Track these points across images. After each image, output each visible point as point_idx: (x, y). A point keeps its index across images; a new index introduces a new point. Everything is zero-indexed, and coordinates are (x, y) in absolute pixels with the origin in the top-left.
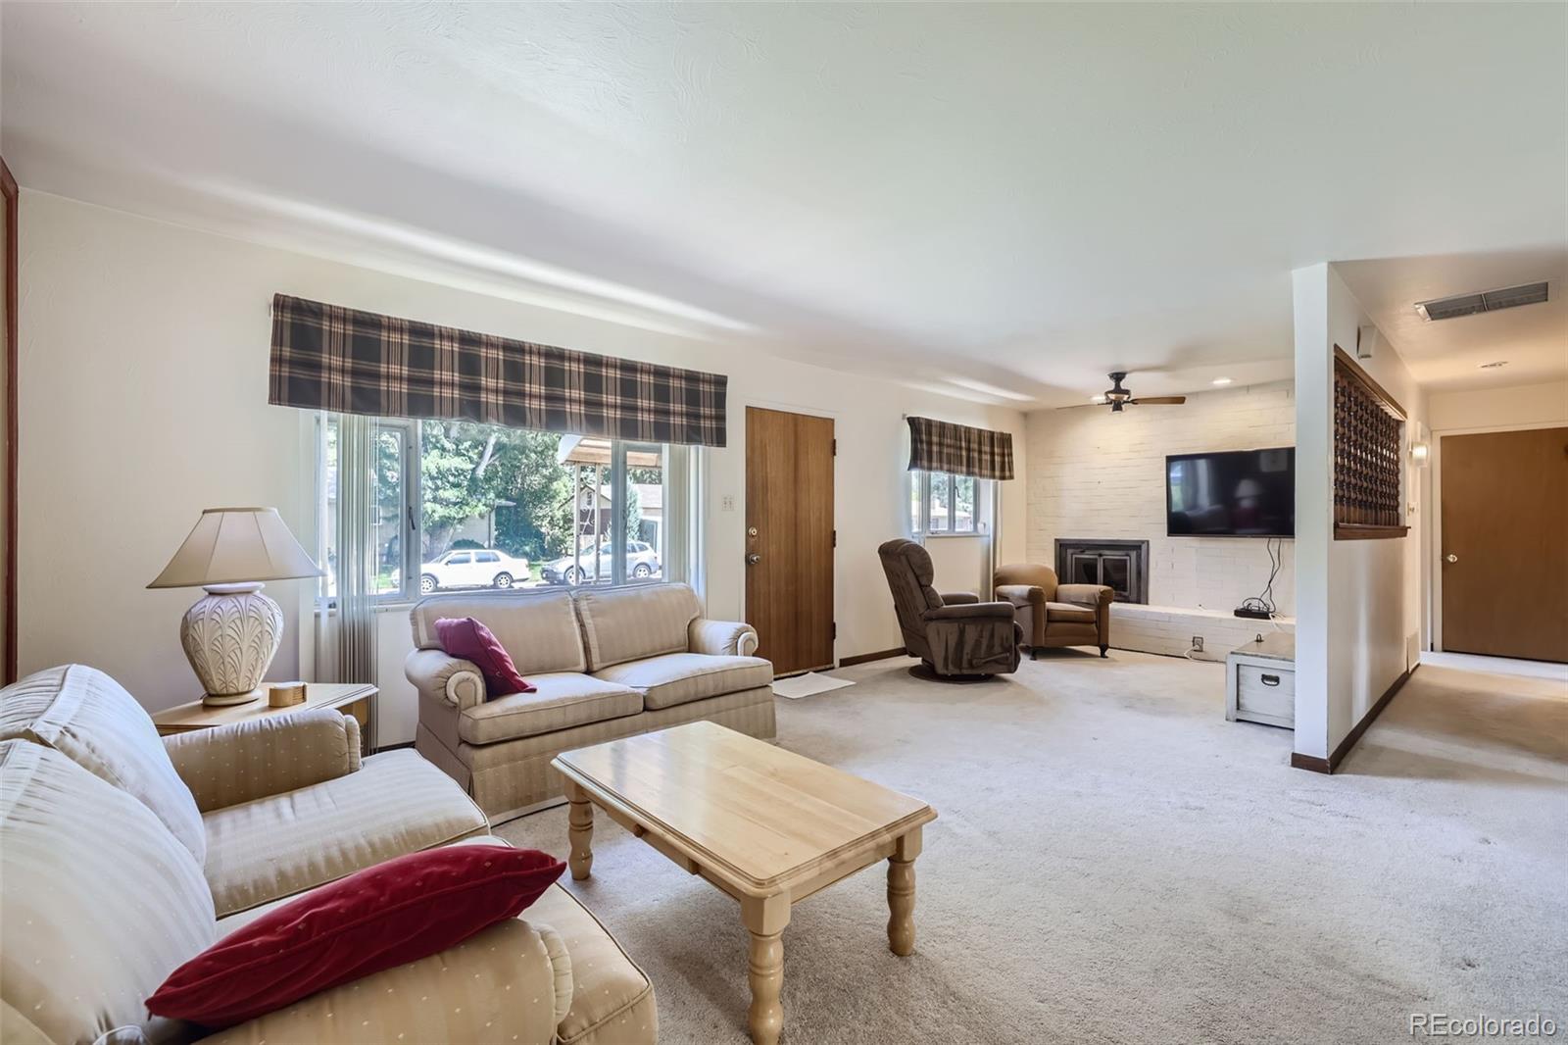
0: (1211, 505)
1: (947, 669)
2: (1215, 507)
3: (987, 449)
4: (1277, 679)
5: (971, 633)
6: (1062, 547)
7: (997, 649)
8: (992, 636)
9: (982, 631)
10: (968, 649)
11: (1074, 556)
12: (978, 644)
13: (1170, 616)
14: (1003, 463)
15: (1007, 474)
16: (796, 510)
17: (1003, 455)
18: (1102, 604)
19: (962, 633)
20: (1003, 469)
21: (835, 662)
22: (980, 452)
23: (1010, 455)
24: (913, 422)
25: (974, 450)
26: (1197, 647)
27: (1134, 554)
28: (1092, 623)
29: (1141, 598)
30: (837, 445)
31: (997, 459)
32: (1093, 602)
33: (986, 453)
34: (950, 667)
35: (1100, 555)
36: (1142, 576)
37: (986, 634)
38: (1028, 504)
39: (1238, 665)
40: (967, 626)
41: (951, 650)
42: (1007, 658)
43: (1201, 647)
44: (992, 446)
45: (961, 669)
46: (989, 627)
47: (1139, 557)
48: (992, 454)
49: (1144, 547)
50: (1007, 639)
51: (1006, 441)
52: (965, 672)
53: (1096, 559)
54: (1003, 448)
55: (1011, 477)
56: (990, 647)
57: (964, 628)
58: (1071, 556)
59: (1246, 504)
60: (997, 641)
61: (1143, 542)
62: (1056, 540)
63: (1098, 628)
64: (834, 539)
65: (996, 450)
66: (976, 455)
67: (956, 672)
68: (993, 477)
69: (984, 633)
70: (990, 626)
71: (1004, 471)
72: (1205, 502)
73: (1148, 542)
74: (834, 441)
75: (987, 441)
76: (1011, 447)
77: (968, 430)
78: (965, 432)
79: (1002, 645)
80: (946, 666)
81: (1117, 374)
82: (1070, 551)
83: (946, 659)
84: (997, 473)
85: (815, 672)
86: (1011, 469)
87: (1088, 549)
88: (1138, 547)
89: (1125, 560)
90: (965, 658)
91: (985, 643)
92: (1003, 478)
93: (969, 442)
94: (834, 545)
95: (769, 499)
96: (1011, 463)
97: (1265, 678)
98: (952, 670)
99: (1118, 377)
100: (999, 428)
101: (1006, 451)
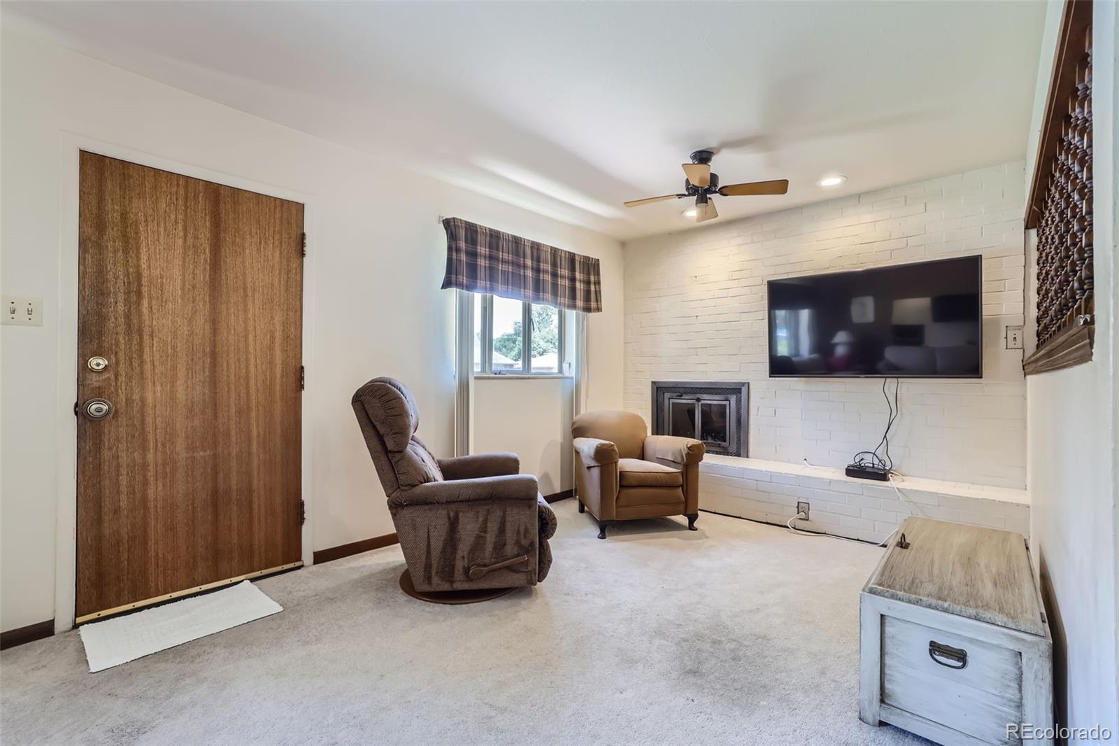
0: (810, 354)
1: (430, 583)
2: (814, 356)
3: (565, 272)
4: (961, 656)
5: (469, 526)
6: (659, 390)
7: (510, 549)
8: (502, 530)
9: (485, 522)
10: (463, 549)
11: (672, 401)
12: (479, 542)
13: (772, 474)
14: (588, 292)
15: (593, 304)
16: (215, 331)
17: (588, 283)
18: (691, 460)
19: (453, 525)
20: (587, 298)
21: (303, 558)
22: (555, 275)
23: (598, 283)
24: (450, 225)
25: (545, 272)
26: (802, 515)
27: (733, 399)
28: (678, 487)
29: (740, 450)
30: (307, 241)
31: (579, 286)
32: (679, 460)
33: (562, 277)
34: (435, 580)
35: (698, 400)
36: (742, 424)
37: (493, 526)
38: (625, 343)
39: (882, 616)
40: (461, 515)
41: (436, 553)
42: (526, 563)
43: (807, 514)
44: (573, 269)
45: (452, 582)
46: (497, 514)
47: (739, 401)
48: (573, 280)
49: (744, 390)
50: (526, 531)
51: (592, 267)
52: (460, 586)
53: (694, 404)
54: (589, 274)
55: (599, 309)
56: (500, 546)
57: (457, 516)
58: (669, 401)
59: (840, 351)
60: (510, 536)
61: (743, 384)
62: (652, 382)
63: (686, 493)
64: (302, 378)
65: (578, 275)
66: (548, 278)
67: (445, 587)
68: (574, 307)
69: (489, 525)
70: (499, 513)
71: (591, 302)
72: (805, 350)
73: (748, 383)
74: (303, 235)
75: (565, 263)
76: (598, 274)
77: (536, 247)
78: (532, 247)
79: (518, 542)
80: (429, 579)
81: (701, 152)
82: (667, 395)
83: (428, 567)
84: (580, 303)
85: (252, 580)
86: (598, 300)
87: (686, 393)
88: (736, 390)
89: (725, 405)
90: (460, 565)
91: (490, 538)
92: (588, 309)
93: (538, 261)
94: (302, 387)
95: (145, 310)
96: (598, 293)
97: (935, 648)
98: (439, 585)
99: (703, 157)
100: (582, 249)
101: (592, 278)
